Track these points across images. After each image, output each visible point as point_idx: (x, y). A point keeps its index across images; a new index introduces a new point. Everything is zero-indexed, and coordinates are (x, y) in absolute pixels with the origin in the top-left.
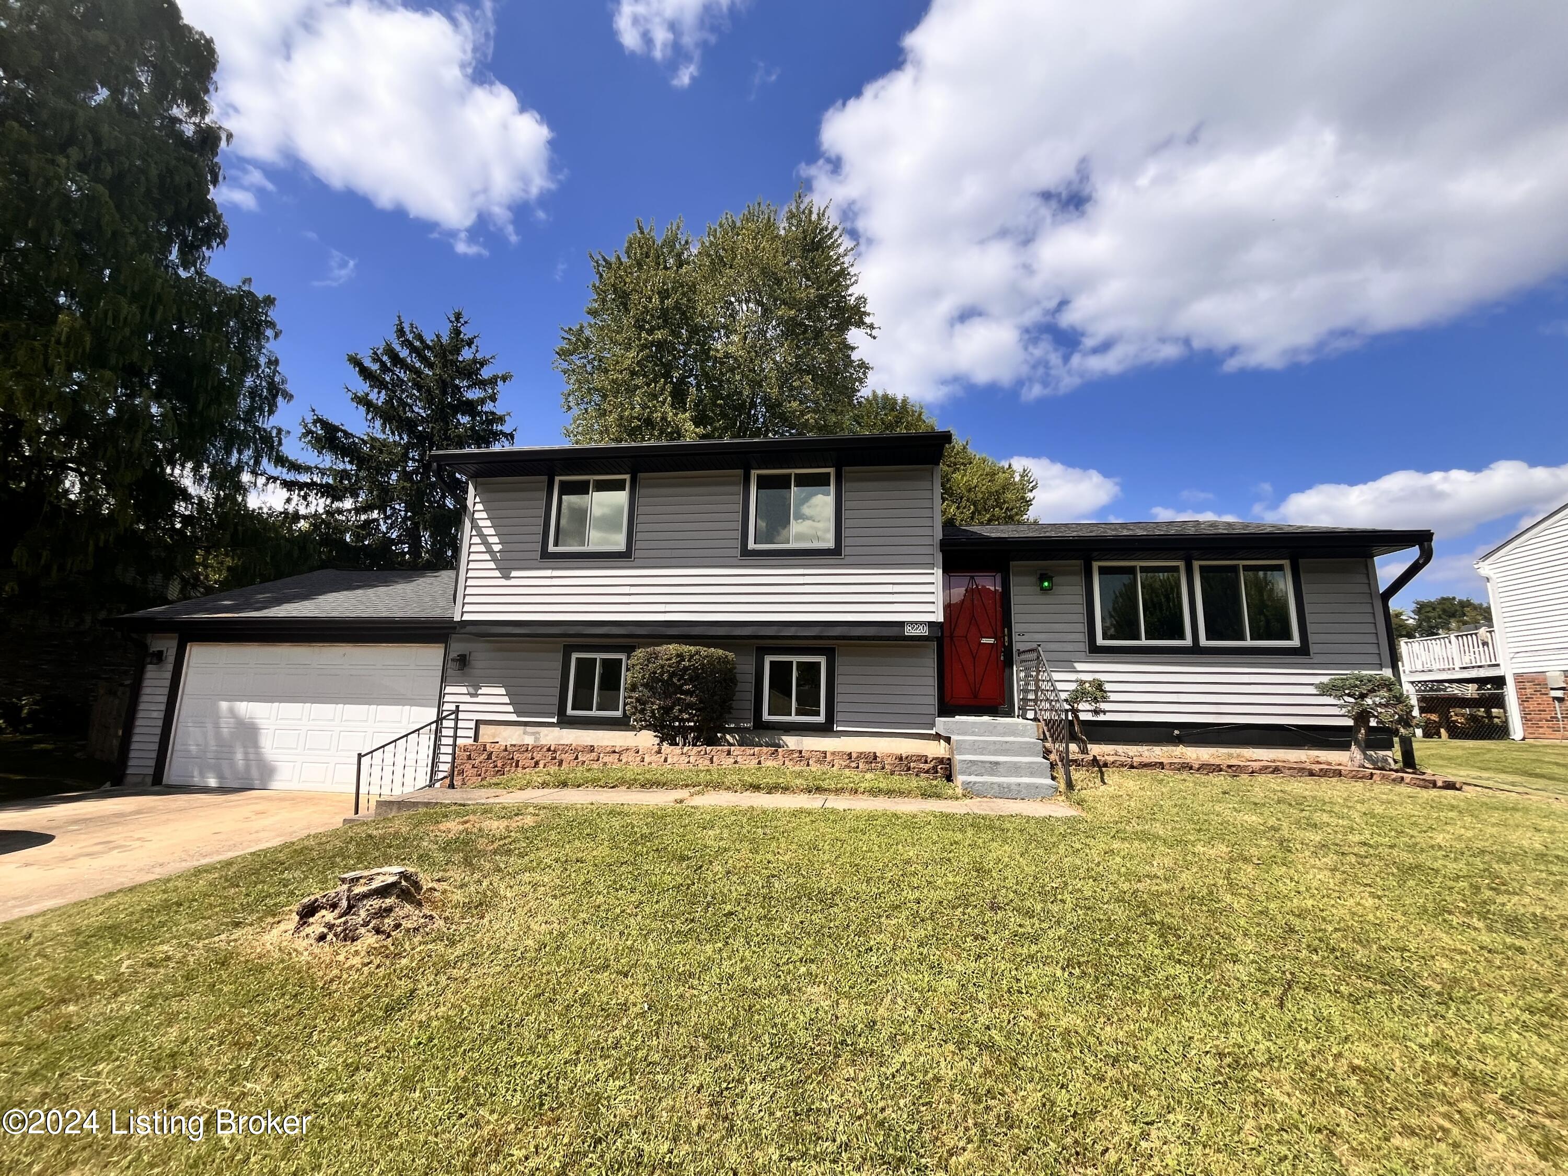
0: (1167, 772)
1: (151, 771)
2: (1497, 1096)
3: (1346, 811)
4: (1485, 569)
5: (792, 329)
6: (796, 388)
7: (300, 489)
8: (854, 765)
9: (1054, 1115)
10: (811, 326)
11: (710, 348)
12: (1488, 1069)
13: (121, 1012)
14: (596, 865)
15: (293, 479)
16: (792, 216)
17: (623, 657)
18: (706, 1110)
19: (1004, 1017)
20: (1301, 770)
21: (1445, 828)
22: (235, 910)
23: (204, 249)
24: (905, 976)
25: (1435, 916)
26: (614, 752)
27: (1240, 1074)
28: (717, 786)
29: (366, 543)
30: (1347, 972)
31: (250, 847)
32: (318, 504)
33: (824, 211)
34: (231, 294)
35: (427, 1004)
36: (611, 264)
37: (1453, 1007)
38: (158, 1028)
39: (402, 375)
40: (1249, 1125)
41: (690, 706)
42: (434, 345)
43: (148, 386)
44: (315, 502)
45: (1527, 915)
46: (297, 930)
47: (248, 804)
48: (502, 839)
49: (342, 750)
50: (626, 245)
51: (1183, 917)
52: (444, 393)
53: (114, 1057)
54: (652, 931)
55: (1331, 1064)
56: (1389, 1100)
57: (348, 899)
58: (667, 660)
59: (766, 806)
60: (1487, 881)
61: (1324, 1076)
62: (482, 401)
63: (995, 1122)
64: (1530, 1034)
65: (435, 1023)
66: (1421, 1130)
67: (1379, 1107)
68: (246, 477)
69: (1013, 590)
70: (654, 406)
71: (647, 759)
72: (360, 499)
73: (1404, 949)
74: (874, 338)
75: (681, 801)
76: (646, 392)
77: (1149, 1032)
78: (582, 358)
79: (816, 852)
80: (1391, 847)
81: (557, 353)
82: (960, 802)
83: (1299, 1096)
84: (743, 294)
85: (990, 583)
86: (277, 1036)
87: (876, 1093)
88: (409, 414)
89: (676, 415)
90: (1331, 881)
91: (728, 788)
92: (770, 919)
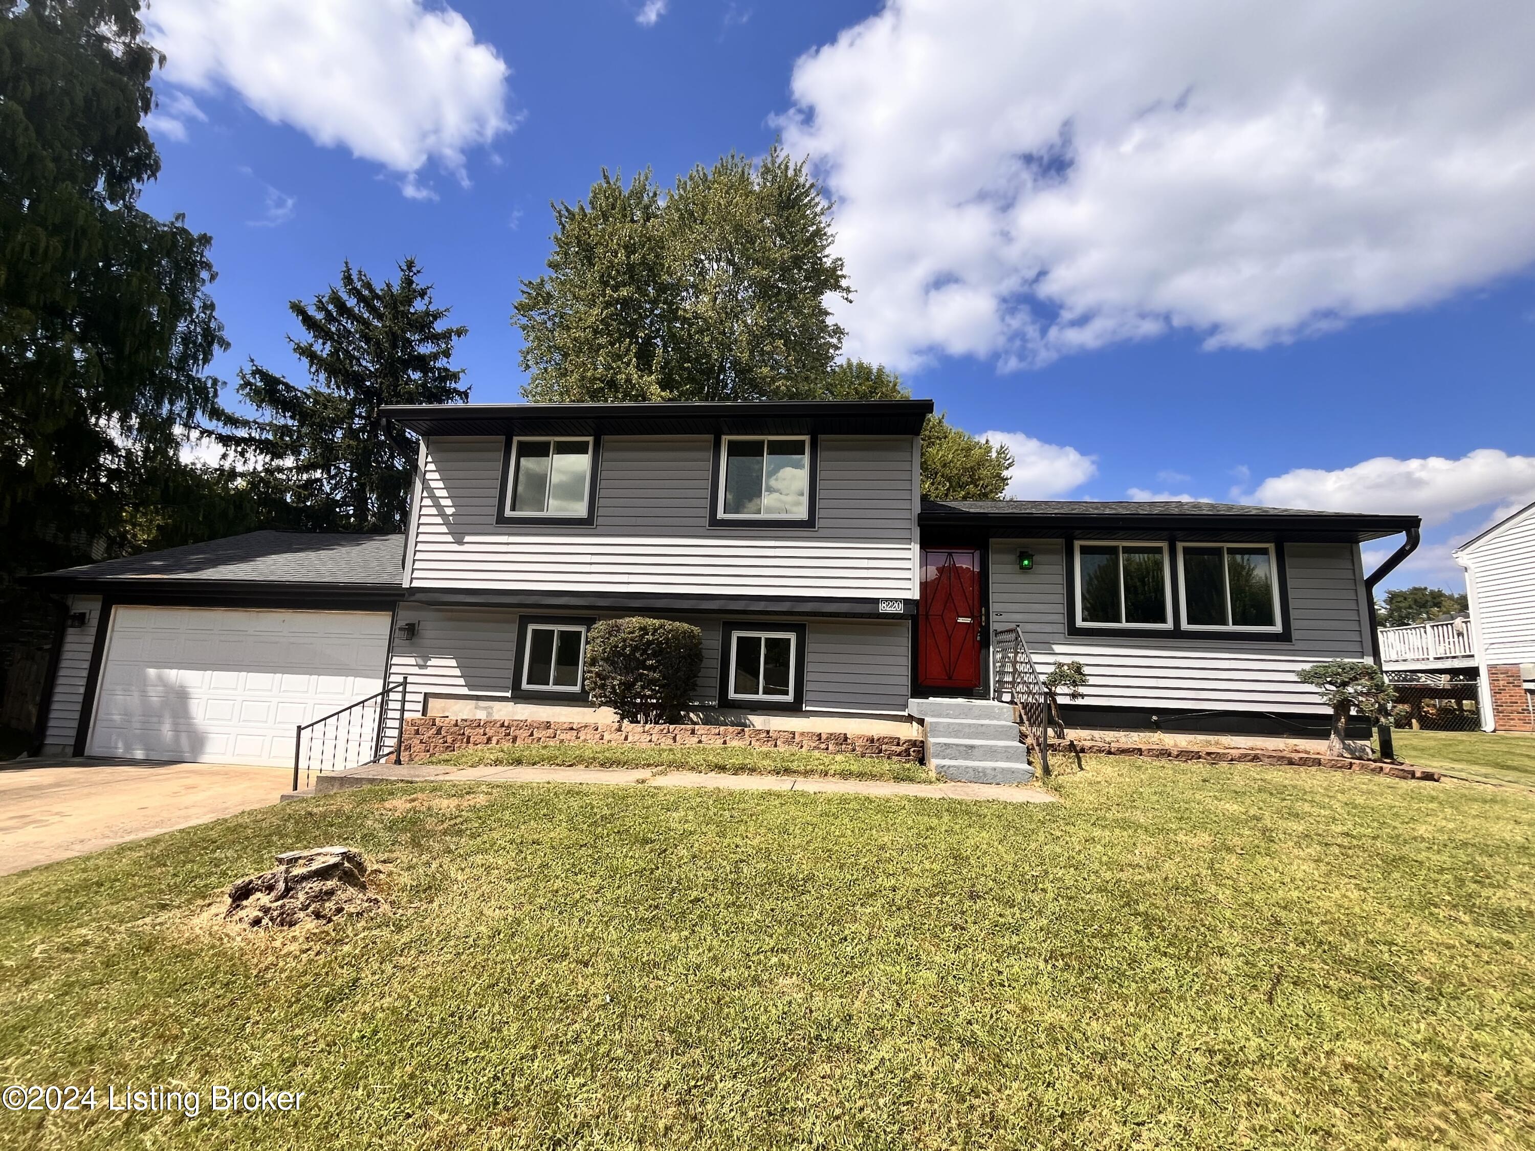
0: (1146, 759)
1: (72, 742)
2: (1492, 1095)
3: (1327, 801)
4: (1464, 558)
5: (765, 290)
6: (768, 353)
7: (238, 445)
8: (823, 746)
9: (1041, 1115)
10: (784, 289)
11: (678, 308)
12: (1482, 1067)
13: (33, 1002)
14: (553, 847)
15: (229, 433)
16: (767, 171)
17: (582, 629)
18: (674, 1109)
19: (986, 1011)
20: (1281, 758)
21: (1426, 819)
22: (161, 891)
23: (134, 181)
24: (882, 967)
25: (1423, 910)
26: (572, 729)
27: (1230, 1071)
28: (680, 766)
29: (309, 504)
30: (1336, 967)
31: (179, 823)
32: (257, 461)
33: (801, 167)
34: (163, 231)
35: (371, 994)
36: (574, 215)
37: (1443, 1003)
38: (74, 1019)
39: (349, 326)
40: (1243, 1126)
41: (653, 682)
42: (384, 295)
43: (71, 329)
44: (253, 459)
45: (1513, 909)
46: (229, 913)
47: (177, 778)
48: (452, 819)
49: (279, 723)
50: (591, 195)
51: (1167, 908)
52: (394, 346)
53: (24, 1050)
54: (614, 918)
55: (1324, 1061)
56: (1384, 1100)
57: (286, 879)
58: (630, 633)
59: (732, 787)
60: (1471, 874)
61: (1316, 1074)
62: (435, 357)
63: (980, 1122)
64: (1522, 1031)
65: (380, 1015)
66: (1418, 1131)
67: (1374, 1107)
68: (178, 430)
69: (992, 568)
70: (619, 367)
71: (607, 737)
72: (302, 457)
73: (1391, 943)
74: (851, 302)
75: (643, 782)
76: (609, 352)
77: (1137, 1028)
78: (542, 314)
79: (786, 837)
80: (1374, 838)
81: (516, 308)
82: (934, 786)
83: (1293, 1095)
84: (714, 252)
85: (966, 562)
86: (207, 1028)
87: (854, 1091)
88: (356, 368)
89: (641, 377)
90: (1315, 872)
91: (693, 769)
92: (738, 907)
